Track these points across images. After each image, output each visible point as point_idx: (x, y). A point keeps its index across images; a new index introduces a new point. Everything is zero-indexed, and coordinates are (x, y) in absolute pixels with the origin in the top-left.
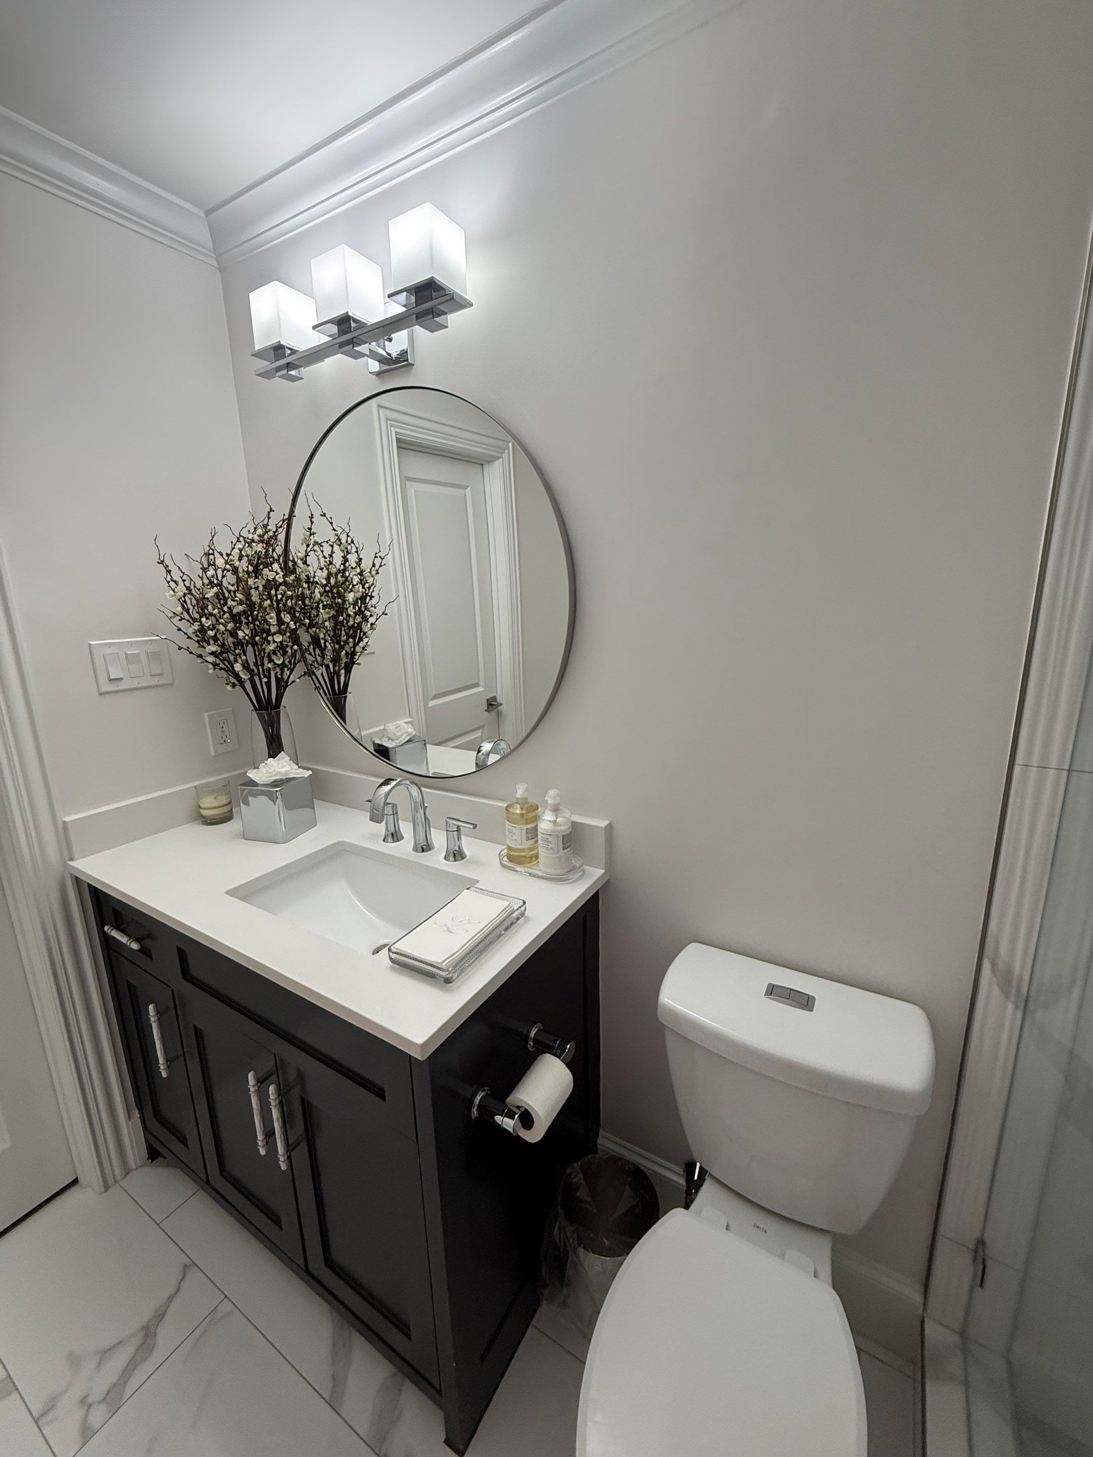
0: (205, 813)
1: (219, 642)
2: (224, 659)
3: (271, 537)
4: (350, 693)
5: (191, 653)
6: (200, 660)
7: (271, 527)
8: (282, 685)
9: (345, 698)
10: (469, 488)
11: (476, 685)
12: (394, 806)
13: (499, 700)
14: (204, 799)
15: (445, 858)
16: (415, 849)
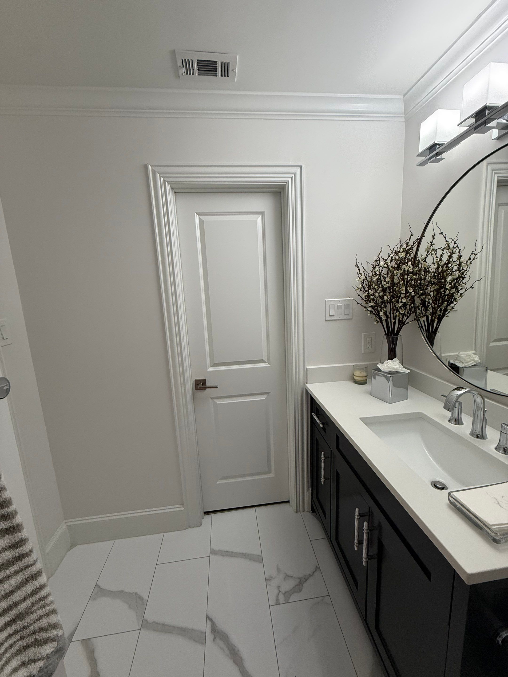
0: (356, 378)
1: (375, 301)
2: (376, 310)
3: (410, 249)
4: (439, 332)
5: (362, 306)
6: (365, 309)
7: (411, 244)
8: (402, 324)
9: (436, 334)
12: (460, 404)
14: (356, 372)
15: (496, 449)
16: (472, 434)
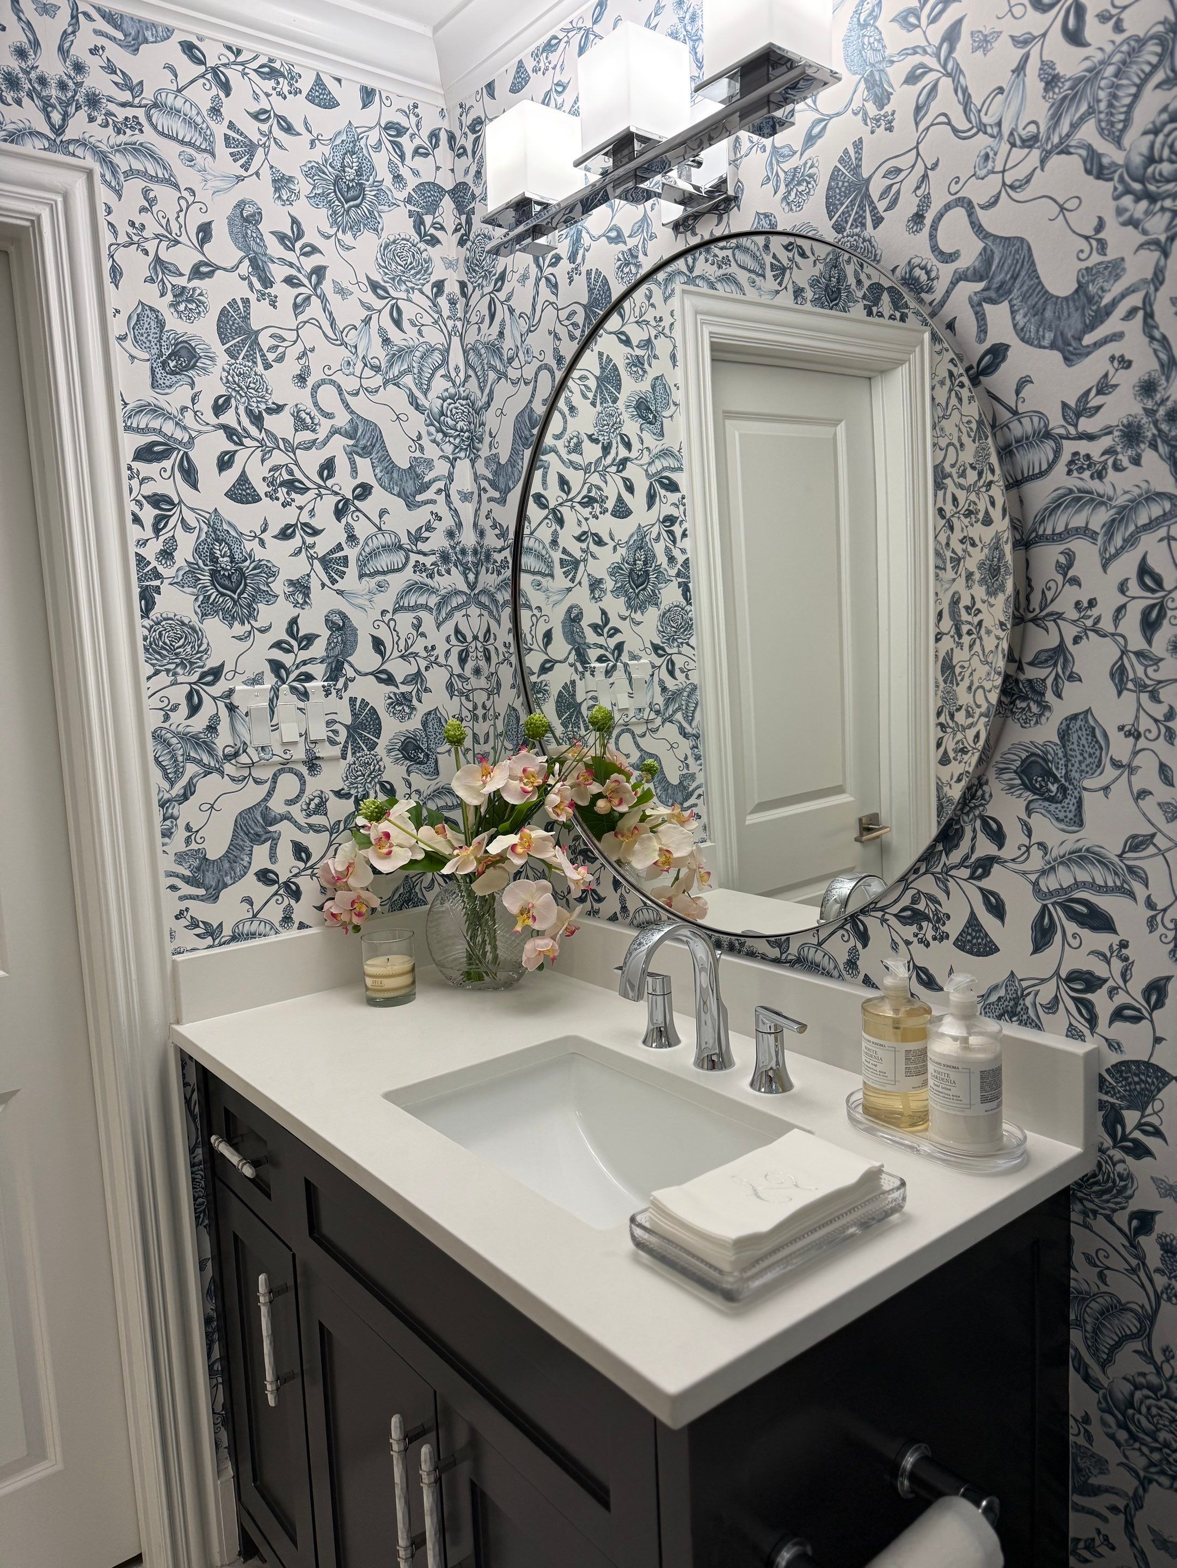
10: (843, 423)
11: (839, 790)
12: (666, 979)
13: (884, 818)
14: (373, 960)
15: (752, 1085)
16: (699, 1063)
